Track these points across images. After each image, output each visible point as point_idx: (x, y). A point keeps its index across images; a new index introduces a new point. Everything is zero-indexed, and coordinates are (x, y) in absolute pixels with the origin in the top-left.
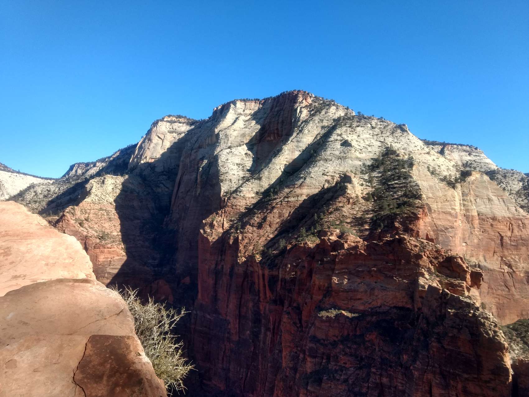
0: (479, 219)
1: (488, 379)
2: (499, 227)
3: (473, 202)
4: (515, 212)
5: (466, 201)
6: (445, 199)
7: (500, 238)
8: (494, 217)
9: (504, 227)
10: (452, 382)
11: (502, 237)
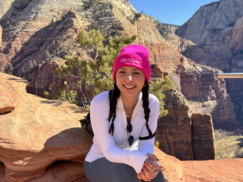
0: (145, 44)
1: (181, 125)
2: (154, 49)
3: (143, 34)
4: (161, 40)
5: (139, 33)
6: (131, 32)
7: (154, 56)
8: (152, 43)
9: (156, 49)
10: (164, 130)
11: (155, 55)
